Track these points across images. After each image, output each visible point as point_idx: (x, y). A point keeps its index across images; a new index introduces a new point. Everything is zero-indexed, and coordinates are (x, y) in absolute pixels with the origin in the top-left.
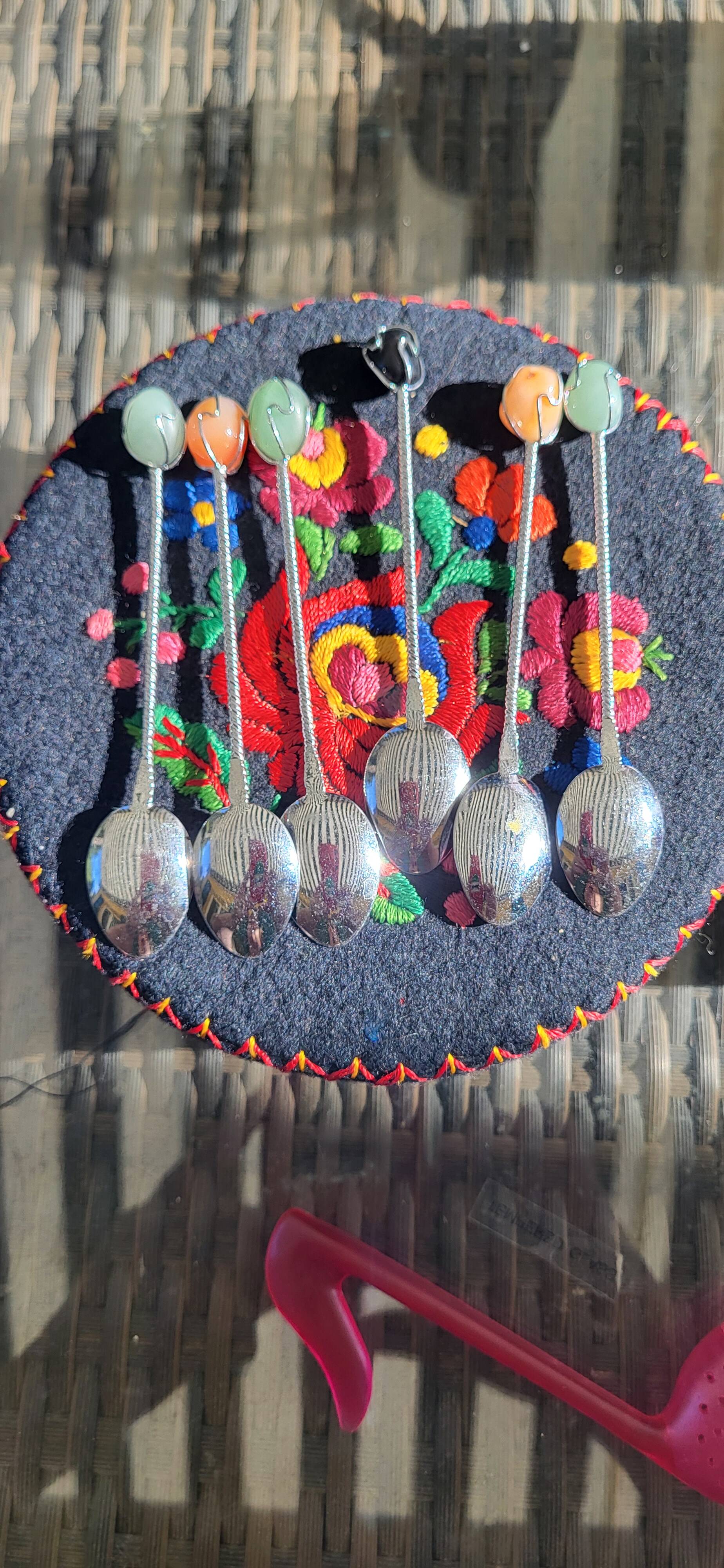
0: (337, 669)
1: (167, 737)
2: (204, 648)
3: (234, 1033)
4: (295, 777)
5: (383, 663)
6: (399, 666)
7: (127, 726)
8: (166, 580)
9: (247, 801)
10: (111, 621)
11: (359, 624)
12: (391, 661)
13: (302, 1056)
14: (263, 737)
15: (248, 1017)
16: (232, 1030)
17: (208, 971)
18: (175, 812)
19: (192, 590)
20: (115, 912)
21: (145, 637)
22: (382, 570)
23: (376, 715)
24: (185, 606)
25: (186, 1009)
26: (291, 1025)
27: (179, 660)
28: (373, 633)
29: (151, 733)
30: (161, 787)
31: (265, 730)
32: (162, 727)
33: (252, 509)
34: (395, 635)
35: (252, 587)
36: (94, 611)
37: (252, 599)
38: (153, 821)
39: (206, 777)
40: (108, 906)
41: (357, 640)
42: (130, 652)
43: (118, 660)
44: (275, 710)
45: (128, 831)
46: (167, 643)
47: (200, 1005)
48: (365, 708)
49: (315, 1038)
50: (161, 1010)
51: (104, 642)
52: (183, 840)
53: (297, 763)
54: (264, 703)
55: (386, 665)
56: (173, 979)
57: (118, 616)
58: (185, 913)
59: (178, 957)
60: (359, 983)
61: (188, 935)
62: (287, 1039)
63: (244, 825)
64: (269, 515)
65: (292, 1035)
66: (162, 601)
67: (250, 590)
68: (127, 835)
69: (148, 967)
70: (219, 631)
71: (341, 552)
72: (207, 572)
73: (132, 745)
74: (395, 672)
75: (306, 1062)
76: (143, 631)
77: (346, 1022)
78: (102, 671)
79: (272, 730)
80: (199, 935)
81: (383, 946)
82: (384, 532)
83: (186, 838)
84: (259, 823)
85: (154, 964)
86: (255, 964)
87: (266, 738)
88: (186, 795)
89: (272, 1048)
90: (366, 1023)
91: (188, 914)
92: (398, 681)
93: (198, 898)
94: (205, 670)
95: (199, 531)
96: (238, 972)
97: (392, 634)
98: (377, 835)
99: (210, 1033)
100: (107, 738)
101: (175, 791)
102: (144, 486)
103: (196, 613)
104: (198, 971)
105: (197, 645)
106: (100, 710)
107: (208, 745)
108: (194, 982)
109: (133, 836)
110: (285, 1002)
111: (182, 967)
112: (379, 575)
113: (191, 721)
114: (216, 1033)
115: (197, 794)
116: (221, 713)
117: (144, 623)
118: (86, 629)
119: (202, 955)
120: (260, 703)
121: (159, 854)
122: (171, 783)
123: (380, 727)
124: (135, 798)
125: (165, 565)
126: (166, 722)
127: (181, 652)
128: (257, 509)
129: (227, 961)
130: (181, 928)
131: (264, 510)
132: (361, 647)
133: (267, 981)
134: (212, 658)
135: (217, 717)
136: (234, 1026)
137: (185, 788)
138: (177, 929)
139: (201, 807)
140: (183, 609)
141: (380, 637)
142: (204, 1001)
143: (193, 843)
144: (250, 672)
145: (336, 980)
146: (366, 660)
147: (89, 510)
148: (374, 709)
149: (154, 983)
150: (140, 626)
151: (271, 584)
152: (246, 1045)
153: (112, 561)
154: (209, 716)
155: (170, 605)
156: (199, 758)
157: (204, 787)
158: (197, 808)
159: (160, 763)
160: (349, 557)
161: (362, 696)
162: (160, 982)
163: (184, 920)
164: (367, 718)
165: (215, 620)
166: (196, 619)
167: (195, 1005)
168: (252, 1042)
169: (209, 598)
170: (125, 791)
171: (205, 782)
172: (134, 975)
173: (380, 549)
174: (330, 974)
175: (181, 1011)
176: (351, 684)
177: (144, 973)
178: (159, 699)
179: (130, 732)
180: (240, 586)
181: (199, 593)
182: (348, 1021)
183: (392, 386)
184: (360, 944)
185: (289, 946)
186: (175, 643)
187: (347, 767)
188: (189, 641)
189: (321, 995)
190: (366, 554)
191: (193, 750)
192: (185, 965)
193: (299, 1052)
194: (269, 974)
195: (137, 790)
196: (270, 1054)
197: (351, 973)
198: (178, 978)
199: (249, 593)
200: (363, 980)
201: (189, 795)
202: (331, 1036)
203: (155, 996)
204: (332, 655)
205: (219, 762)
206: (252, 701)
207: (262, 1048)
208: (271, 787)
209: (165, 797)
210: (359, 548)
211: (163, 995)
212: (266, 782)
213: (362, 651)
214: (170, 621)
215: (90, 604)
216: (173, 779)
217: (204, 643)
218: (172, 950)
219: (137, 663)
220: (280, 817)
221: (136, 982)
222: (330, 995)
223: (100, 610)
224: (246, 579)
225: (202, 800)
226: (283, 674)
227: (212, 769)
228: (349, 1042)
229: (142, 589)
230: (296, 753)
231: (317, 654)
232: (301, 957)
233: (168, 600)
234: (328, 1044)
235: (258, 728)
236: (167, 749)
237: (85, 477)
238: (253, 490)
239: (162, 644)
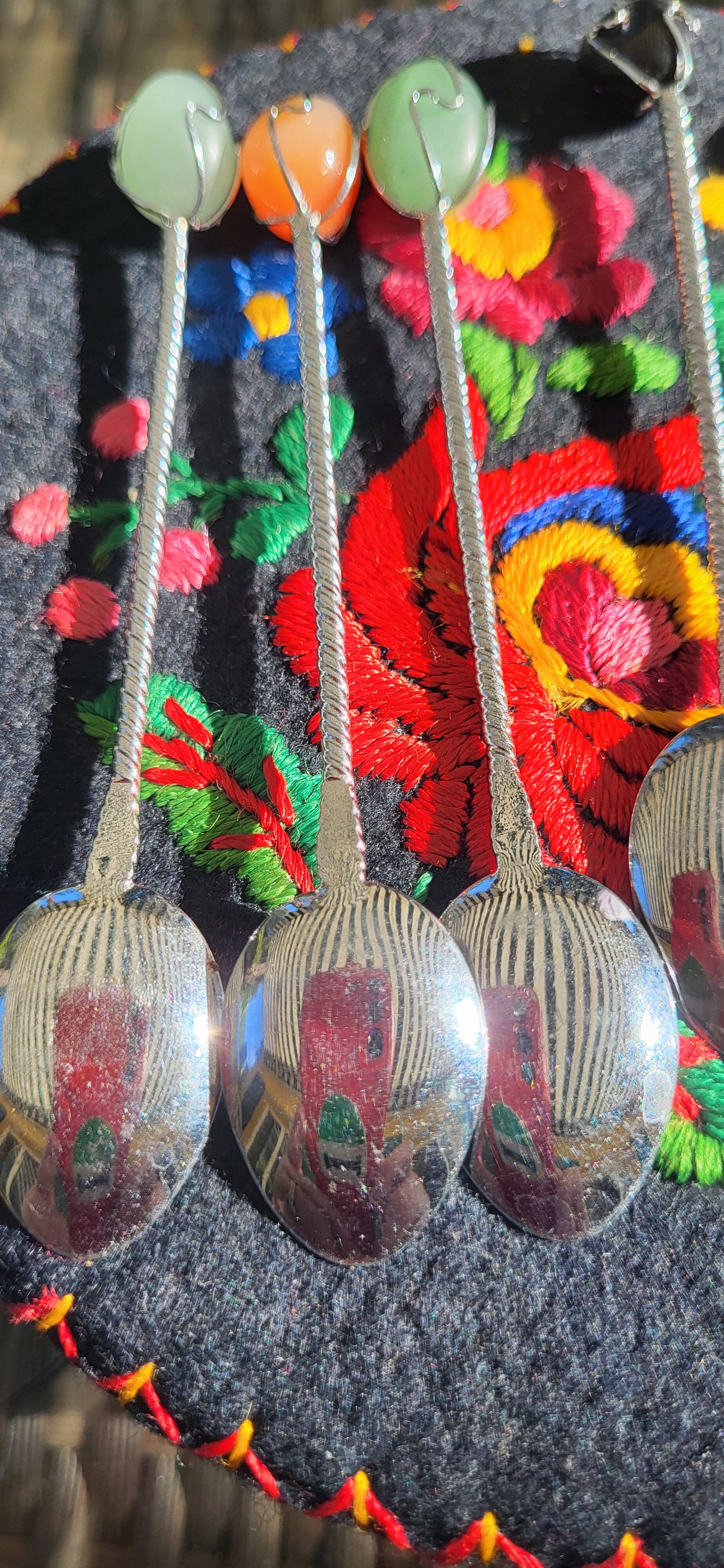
0: (554, 607)
1: (174, 740)
2: (260, 560)
3: (315, 1461)
4: (463, 835)
5: (652, 598)
6: (688, 606)
7: (83, 716)
8: (183, 431)
9: (362, 877)
10: (64, 506)
11: (597, 520)
12: (671, 595)
13: (489, 1525)
14: (389, 747)
15: (353, 1421)
16: (311, 1454)
17: (251, 1295)
18: (189, 905)
19: (237, 451)
20: (28, 1142)
21: (134, 540)
22: (637, 423)
23: (647, 703)
24: (222, 481)
25: (195, 1396)
26: (463, 1445)
27: (204, 586)
28: (628, 537)
29: (138, 728)
30: (154, 851)
31: (394, 731)
32: (163, 719)
33: (365, 310)
34: (675, 546)
35: (365, 445)
36: (29, 489)
37: (366, 469)
38: (132, 920)
39: (259, 830)
40: (12, 1126)
41: (591, 555)
42: (100, 568)
43: (72, 584)
44: (416, 688)
45: (74, 942)
46: (185, 549)
47: (228, 1385)
48: (621, 688)
49: (523, 1480)
50: (131, 1394)
51: (45, 545)
52: (203, 969)
53: (469, 802)
54: (393, 674)
55: (658, 603)
56: (163, 1314)
57: (77, 499)
58: (202, 1145)
59: (179, 1260)
60: (631, 1335)
61: (206, 1203)
62: (452, 1484)
63: (358, 931)
64: (400, 320)
65: (465, 1472)
66: (173, 470)
67: (363, 452)
68: (70, 952)
69: (102, 1284)
70: (297, 528)
71: (550, 388)
72: (271, 418)
73: (93, 757)
74: (680, 618)
75: (499, 1541)
76: (130, 528)
77: (603, 1438)
78: (34, 606)
79: (410, 733)
80: (231, 1204)
81: (689, 1240)
82: (636, 353)
83: (210, 964)
84: (394, 926)
85: (119, 1275)
86: (371, 1282)
87: (401, 749)
88: (209, 869)
89: (412, 1503)
90: (653, 1442)
91: (206, 1152)
92: (688, 636)
93: (234, 1113)
94: (262, 604)
95: (256, 347)
96: (326, 1300)
97: (668, 541)
98: (665, 967)
99: (253, 1460)
100: (35, 744)
101: (185, 859)
102: (147, 270)
103: (248, 495)
104: (227, 1296)
105: (246, 553)
106: (26, 683)
107: (269, 758)
108: (216, 1325)
109: (84, 954)
110: (445, 1382)
111: (188, 1283)
112: (633, 434)
113: (229, 710)
114: (267, 1461)
115: (236, 867)
116: (296, 693)
117: (135, 512)
118: (9, 523)
119: (238, 1256)
120: (381, 674)
121: (143, 998)
122: (175, 844)
123: (653, 727)
124: (94, 866)
125: (185, 406)
126: (173, 710)
127: (211, 568)
128: (376, 313)
129: (299, 1272)
130: (188, 1186)
131: (389, 313)
132: (604, 566)
133: (401, 1324)
134: (279, 580)
135: (284, 699)
136: (315, 1443)
137: (211, 853)
138: (178, 1187)
139: (245, 898)
140: (217, 487)
141: (644, 549)
142: (238, 1376)
143: (225, 980)
144: (363, 610)
145: (574, 1327)
146: (615, 591)
147: (36, 308)
148: (642, 689)
149: (116, 1325)
150: (125, 518)
151: (407, 446)
152: (346, 1495)
153: (75, 399)
154: (268, 699)
155: (192, 478)
156: (244, 788)
157: (254, 852)
158: (238, 900)
159: (152, 798)
160: (565, 398)
161: (614, 662)
162: (130, 1321)
163: (196, 1167)
164: (627, 710)
165: (287, 507)
166: (247, 507)
167: (217, 1386)
168: (361, 1483)
169: (276, 465)
170: (71, 858)
171: (256, 841)
172: (69, 1299)
173: (632, 385)
174: (558, 1310)
175: (181, 1398)
176: (586, 637)
177: (92, 1299)
178: (159, 663)
179: (89, 730)
180: (341, 446)
181: (254, 454)
182: (607, 1436)
183: (653, 86)
184: (631, 1235)
185: (456, 1236)
186: (201, 550)
187: (586, 815)
188: (230, 548)
189: (535, 1364)
190: (602, 393)
191: (231, 771)
192: (195, 1280)
193: (480, 1518)
194: (406, 1309)
195: (98, 851)
196: (405, 1518)
197: (612, 1310)
198: (176, 1313)
199: (360, 461)
200: (641, 1327)
201: (217, 871)
202: (564, 1476)
203: (118, 1356)
204: (541, 581)
205: (291, 799)
206: (365, 668)
207: (387, 1502)
208: (409, 855)
209: (162, 873)
210: (590, 380)
211: (137, 1353)
212: (396, 844)
213: (606, 576)
214: (189, 510)
215: (21, 476)
216: (182, 833)
217: (262, 549)
218: (165, 1242)
219: (113, 590)
220: (438, 916)
221: (70, 1318)
222: (559, 1369)
223: (41, 484)
224: (351, 435)
225: (247, 882)
226: (434, 617)
227: (275, 812)
228: (609, 1490)
229: (133, 444)
230: (466, 781)
231: (508, 577)
232: (484, 1266)
233: (186, 469)
234: (558, 1498)
235: (379, 727)
236: (172, 766)
237: (31, 256)
238: (367, 281)
239: (171, 551)
